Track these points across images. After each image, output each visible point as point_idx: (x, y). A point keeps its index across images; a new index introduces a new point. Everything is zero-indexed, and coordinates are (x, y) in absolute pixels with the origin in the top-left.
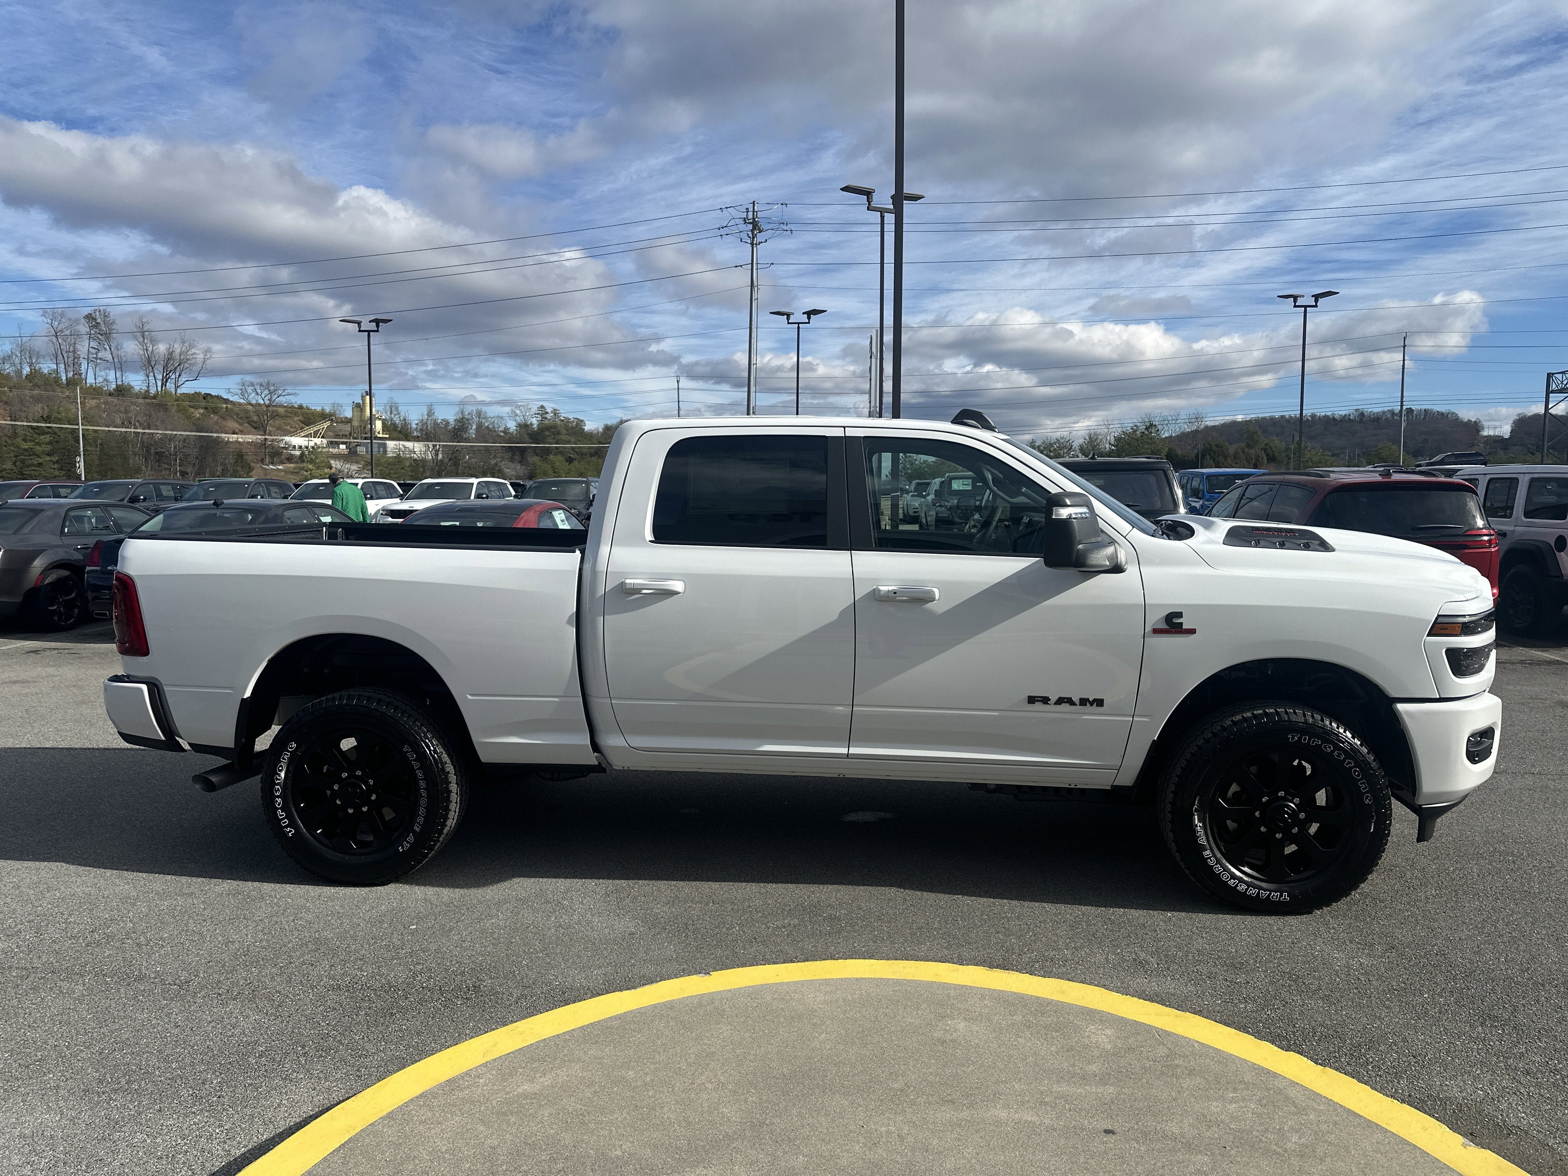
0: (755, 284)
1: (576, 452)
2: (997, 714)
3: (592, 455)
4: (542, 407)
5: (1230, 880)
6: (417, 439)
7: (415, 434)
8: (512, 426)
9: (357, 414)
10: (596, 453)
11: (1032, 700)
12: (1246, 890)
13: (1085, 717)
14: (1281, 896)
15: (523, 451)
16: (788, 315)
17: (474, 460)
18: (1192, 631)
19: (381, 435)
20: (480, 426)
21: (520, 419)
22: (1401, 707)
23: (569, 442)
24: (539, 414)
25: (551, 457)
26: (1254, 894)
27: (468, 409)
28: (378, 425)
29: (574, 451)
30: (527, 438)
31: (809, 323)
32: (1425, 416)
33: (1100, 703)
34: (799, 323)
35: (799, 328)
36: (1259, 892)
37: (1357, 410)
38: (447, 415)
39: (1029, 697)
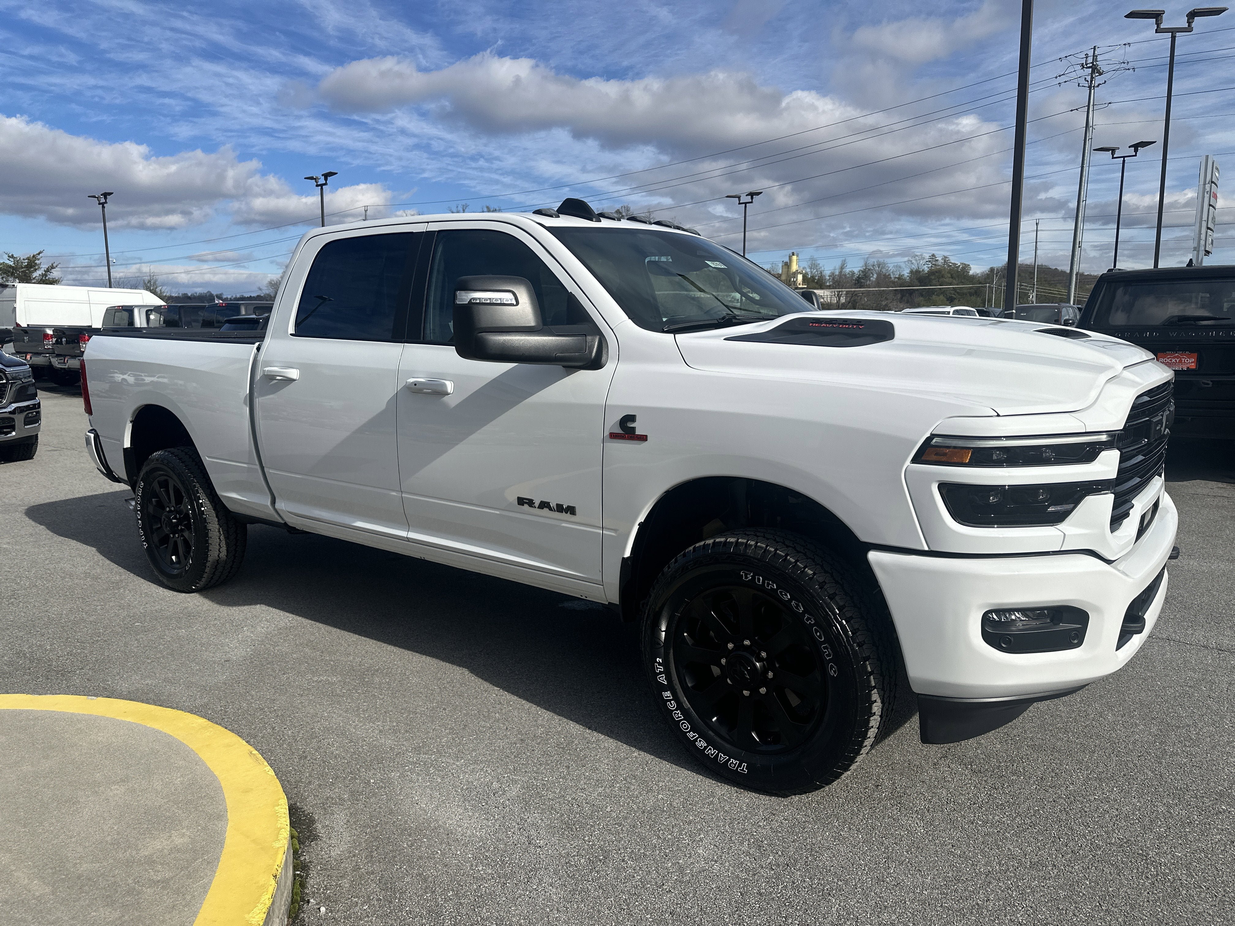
0: (1091, 124)
1: (958, 293)
2: (498, 512)
3: (971, 294)
4: (933, 255)
5: (689, 732)
6: (829, 287)
7: (828, 284)
8: (906, 273)
9: (785, 270)
10: (976, 292)
11: (521, 501)
12: (706, 748)
13: (564, 525)
14: (740, 765)
15: (911, 292)
16: (1113, 150)
17: (869, 302)
18: (644, 438)
19: (801, 286)
20: (879, 274)
21: (915, 267)
22: (873, 556)
23: (951, 284)
24: (930, 261)
25: (934, 297)
26: (712, 755)
27: (871, 261)
28: (800, 277)
29: (956, 291)
30: (917, 283)
31: (1135, 155)
33: (571, 510)
34: (1124, 157)
35: (1124, 161)
36: (718, 754)
38: (855, 267)
39: (519, 498)
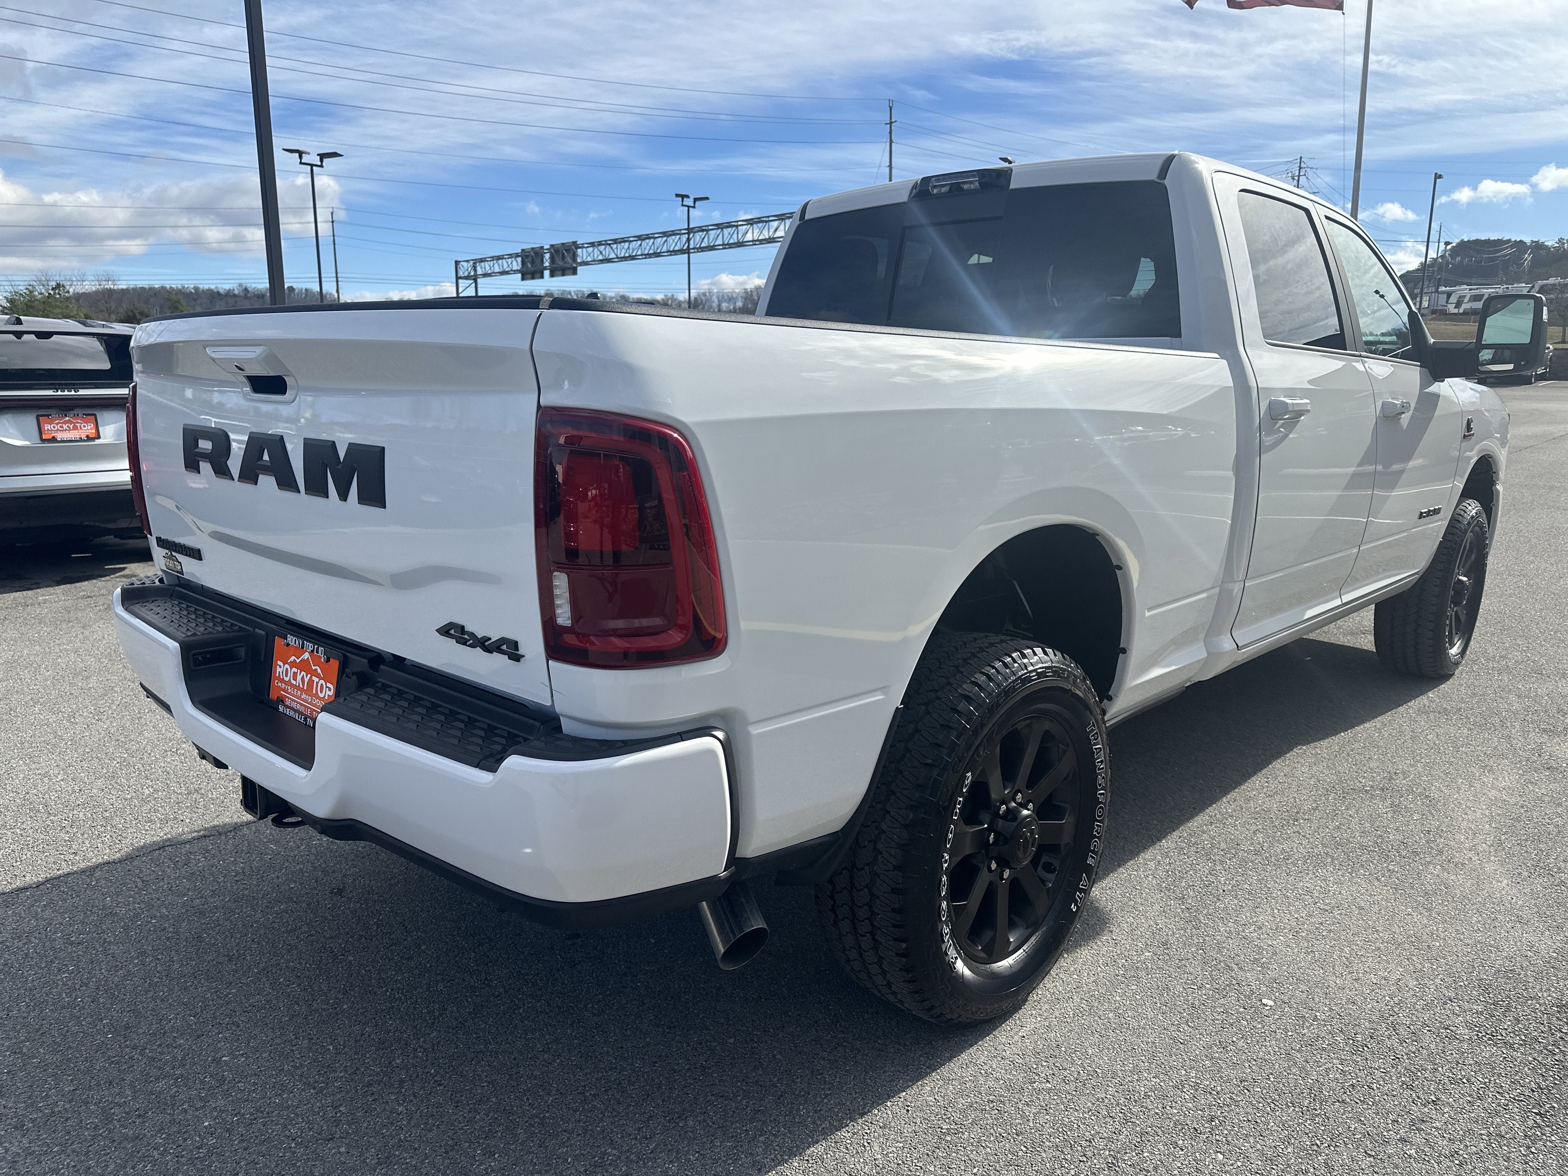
11: (1421, 515)
18: (1473, 436)
32: (306, 295)
33: (1439, 511)
37: (240, 285)
